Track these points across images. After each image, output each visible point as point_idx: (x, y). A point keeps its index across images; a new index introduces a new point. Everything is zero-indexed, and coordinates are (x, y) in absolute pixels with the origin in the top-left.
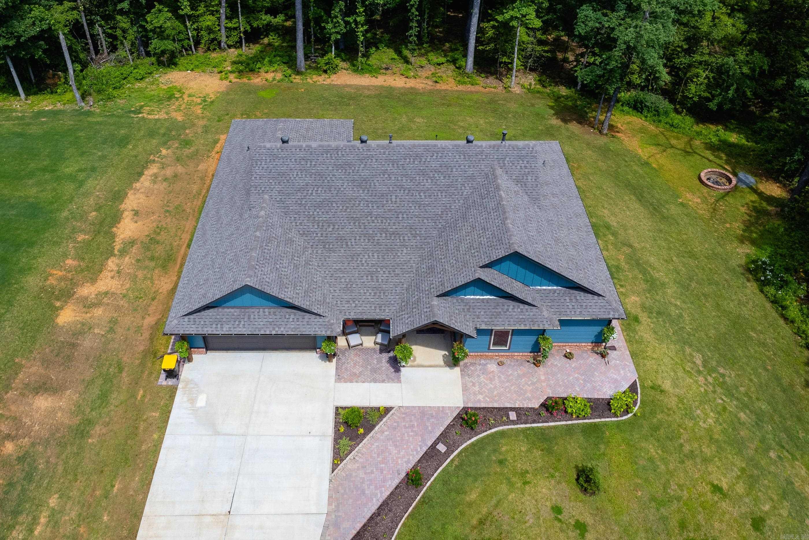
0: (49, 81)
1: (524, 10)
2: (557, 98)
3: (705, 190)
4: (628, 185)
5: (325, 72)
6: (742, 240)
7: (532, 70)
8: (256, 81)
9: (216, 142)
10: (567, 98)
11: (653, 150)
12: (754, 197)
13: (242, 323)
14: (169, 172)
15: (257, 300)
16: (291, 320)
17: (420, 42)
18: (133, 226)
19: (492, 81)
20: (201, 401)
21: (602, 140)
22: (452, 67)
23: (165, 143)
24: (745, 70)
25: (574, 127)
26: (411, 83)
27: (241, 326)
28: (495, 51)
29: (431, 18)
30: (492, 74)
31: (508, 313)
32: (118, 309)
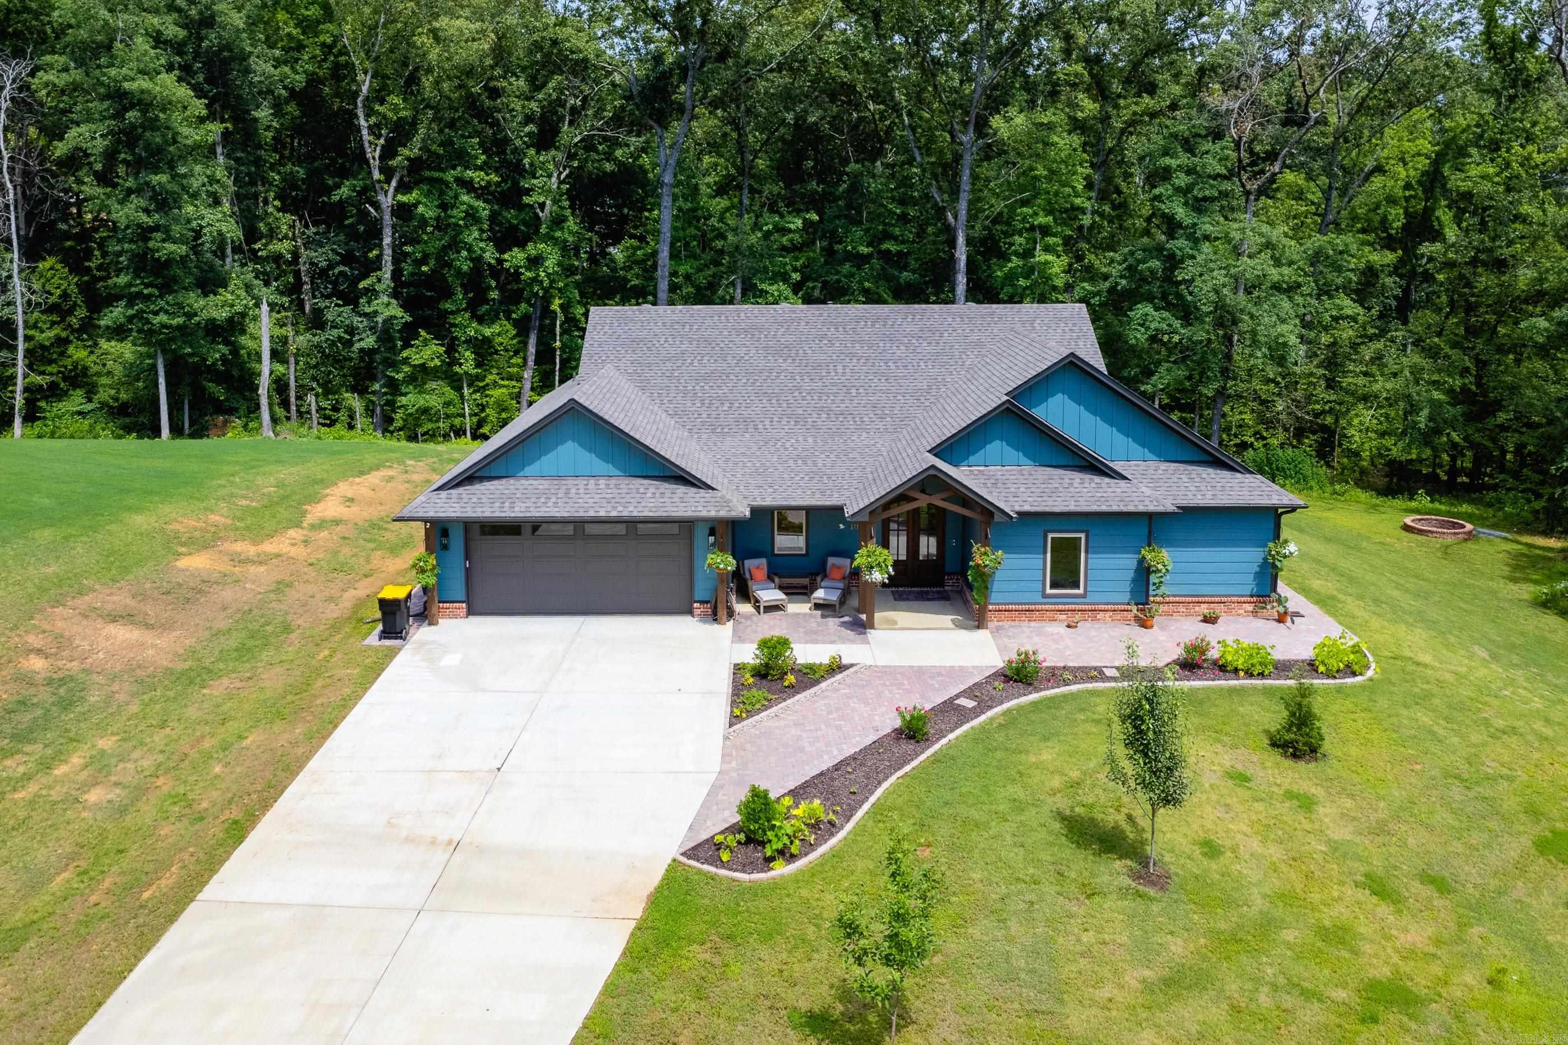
13: (553, 500)
16: (649, 495)
18: (341, 509)
27: (550, 504)
31: (1072, 489)
32: (296, 573)
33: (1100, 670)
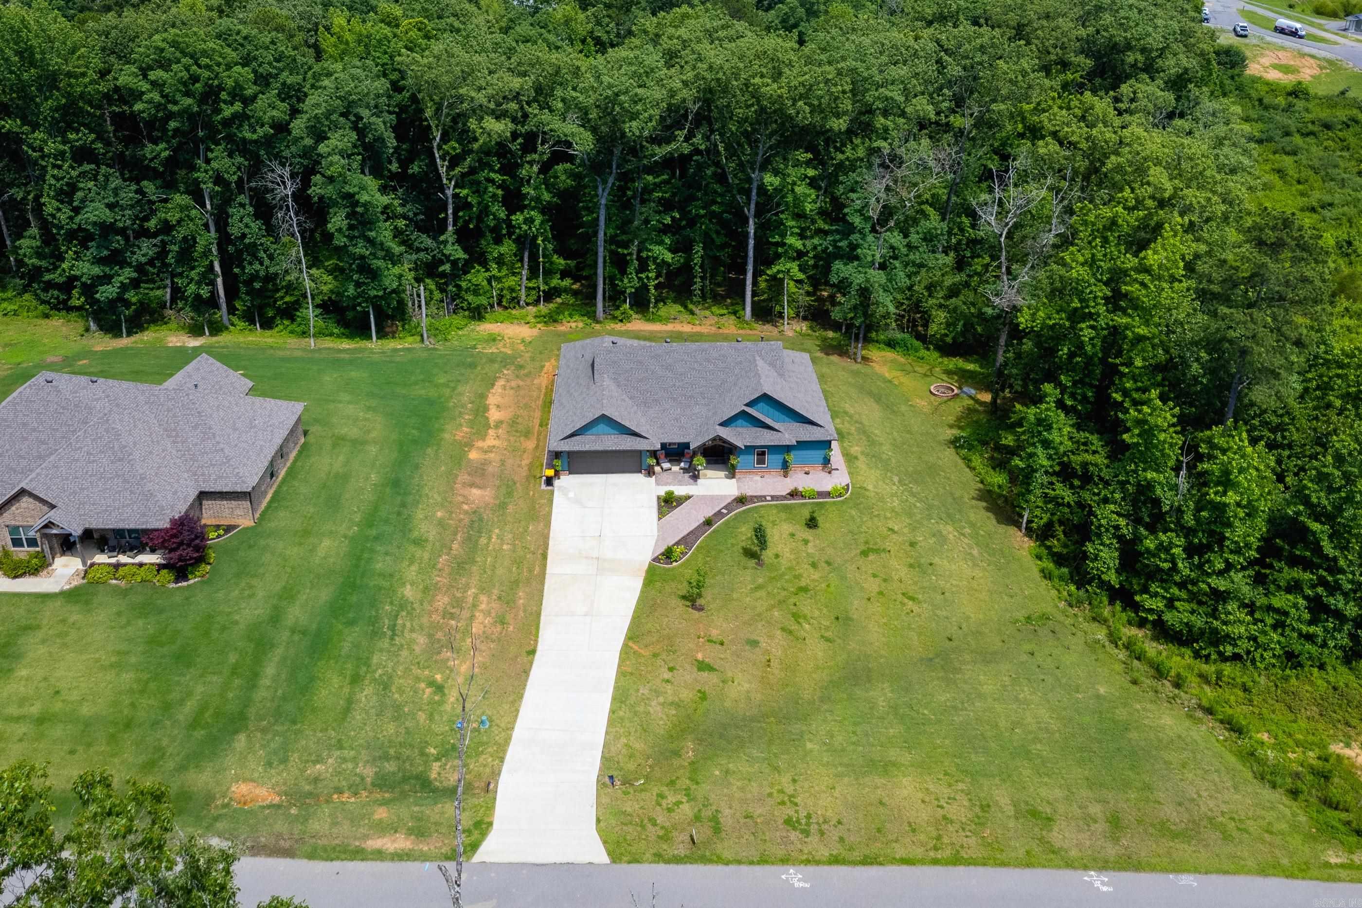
0: (388, 330)
1: (788, 265)
2: (825, 339)
3: (933, 398)
4: (870, 394)
5: (621, 321)
6: (951, 427)
7: (805, 318)
8: (561, 328)
9: (543, 367)
10: (832, 339)
11: (899, 373)
12: (971, 402)
13: (598, 443)
14: (513, 384)
15: (607, 429)
16: (628, 440)
17: (704, 297)
18: (498, 414)
19: (768, 327)
20: (571, 495)
21: (856, 367)
22: (733, 317)
23: (505, 366)
24: (973, 310)
25: (835, 358)
26: (697, 329)
27: (597, 446)
28: (770, 300)
29: (713, 276)
30: (768, 322)
31: (763, 436)
32: (503, 455)
33: (765, 497)
